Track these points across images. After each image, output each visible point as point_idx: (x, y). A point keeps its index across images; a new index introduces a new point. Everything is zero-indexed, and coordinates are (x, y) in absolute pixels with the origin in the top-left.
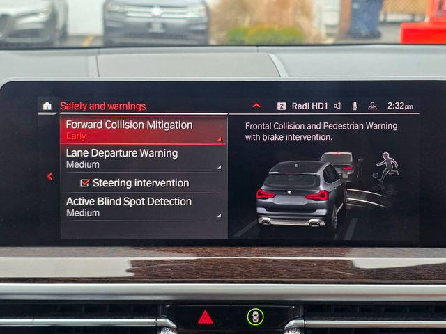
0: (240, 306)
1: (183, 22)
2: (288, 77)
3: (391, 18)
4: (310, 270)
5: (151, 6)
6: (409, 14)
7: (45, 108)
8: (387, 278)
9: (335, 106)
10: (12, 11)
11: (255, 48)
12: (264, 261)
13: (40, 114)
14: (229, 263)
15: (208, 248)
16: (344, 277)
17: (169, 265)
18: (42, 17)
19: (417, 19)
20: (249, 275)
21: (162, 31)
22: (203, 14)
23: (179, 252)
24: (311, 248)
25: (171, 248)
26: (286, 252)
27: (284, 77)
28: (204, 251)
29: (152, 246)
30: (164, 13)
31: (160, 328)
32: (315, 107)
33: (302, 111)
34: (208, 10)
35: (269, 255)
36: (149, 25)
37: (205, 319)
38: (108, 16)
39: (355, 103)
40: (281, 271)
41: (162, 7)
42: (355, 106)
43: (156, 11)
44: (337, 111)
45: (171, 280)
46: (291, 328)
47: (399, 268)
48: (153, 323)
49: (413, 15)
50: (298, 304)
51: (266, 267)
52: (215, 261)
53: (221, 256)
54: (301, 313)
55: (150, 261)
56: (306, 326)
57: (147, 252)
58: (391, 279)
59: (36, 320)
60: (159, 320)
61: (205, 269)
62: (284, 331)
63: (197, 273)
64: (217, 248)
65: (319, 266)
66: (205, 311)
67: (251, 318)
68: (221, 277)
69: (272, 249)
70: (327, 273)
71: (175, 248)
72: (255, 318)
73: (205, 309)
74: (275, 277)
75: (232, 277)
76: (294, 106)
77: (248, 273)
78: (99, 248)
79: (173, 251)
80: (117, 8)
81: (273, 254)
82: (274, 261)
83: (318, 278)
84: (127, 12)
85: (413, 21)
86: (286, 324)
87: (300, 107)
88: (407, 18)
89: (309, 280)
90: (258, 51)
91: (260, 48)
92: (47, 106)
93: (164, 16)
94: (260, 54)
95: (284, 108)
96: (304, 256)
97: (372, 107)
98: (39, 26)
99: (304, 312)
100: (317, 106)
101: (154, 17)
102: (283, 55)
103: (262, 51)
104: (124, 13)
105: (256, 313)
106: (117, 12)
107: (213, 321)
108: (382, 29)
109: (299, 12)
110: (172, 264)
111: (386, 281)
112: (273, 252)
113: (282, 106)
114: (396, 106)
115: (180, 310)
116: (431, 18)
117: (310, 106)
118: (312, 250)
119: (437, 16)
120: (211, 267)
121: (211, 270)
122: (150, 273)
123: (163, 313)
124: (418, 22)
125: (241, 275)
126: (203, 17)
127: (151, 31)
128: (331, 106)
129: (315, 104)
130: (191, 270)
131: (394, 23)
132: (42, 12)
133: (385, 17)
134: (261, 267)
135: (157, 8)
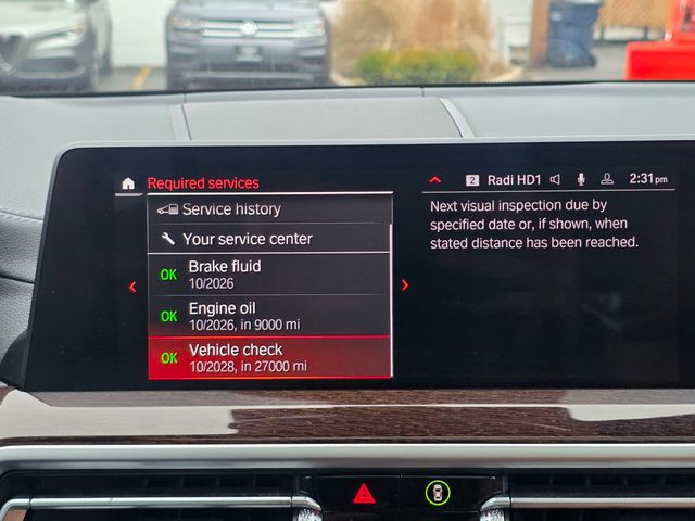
0: (415, 477)
1: (290, 44)
2: (473, 137)
3: (611, 34)
4: (518, 423)
5: (240, 21)
6: (639, 28)
7: (125, 187)
8: (632, 434)
9: (552, 179)
10: (26, 31)
11: (419, 89)
12: (448, 410)
13: (117, 195)
14: (397, 413)
15: (365, 392)
17: (310, 416)
18: (72, 39)
19: (652, 35)
20: (428, 431)
21: (257, 59)
22: (321, 32)
24: (519, 391)
25: (311, 392)
26: (482, 396)
27: (468, 137)
28: (360, 396)
30: (259, 30)
31: (296, 510)
32: (522, 182)
33: (503, 187)
34: (327, 25)
35: (456, 402)
36: (237, 50)
37: (364, 496)
38: (173, 37)
39: (581, 175)
40: (475, 425)
41: (256, 22)
42: (581, 179)
43: (248, 28)
44: (554, 186)
45: (312, 438)
46: (491, 510)
47: (651, 420)
48: (288, 503)
49: (646, 29)
50: (500, 473)
51: (452, 419)
52: (377, 410)
53: (386, 403)
54: (505, 487)
55: (281, 410)
56: (514, 506)
58: (638, 435)
59: (115, 500)
60: (294, 498)
62: (480, 514)
63: (351, 429)
64: (378, 392)
66: (364, 485)
67: (431, 495)
68: (387, 434)
69: (460, 392)
71: (317, 392)
72: (438, 495)
73: (363, 481)
74: (466, 433)
75: (403, 434)
76: (491, 179)
77: (426, 427)
78: (206, 393)
79: (314, 397)
80: (187, 24)
81: (461, 399)
82: (464, 409)
83: (530, 434)
84: (202, 29)
85: (645, 39)
86: (483, 503)
87: (500, 181)
88: (638, 34)
89: (517, 438)
90: (423, 95)
91: (425, 89)
92: (128, 184)
93: (260, 35)
94: (426, 98)
95: (477, 183)
96: (509, 402)
97: (607, 180)
98: (67, 54)
99: (509, 486)
100: (525, 179)
101: (245, 37)
102: (461, 101)
103: (430, 95)
104: (198, 31)
105: (439, 487)
106: (187, 30)
107: (375, 499)
108: (597, 53)
109: (468, 26)
110: (314, 416)
111: (631, 438)
113: (472, 180)
114: (642, 178)
115: (328, 484)
116: (673, 34)
117: (515, 180)
118: (519, 393)
119: (683, 30)
120: (371, 419)
121: (371, 424)
122: (282, 428)
123: (301, 488)
124: (653, 41)
125: (416, 431)
126: (319, 37)
127: (241, 59)
128: (545, 180)
129: (522, 177)
130: (342, 423)
131: (616, 42)
132: (71, 31)
133: (602, 33)
134: (445, 419)
135: (248, 24)
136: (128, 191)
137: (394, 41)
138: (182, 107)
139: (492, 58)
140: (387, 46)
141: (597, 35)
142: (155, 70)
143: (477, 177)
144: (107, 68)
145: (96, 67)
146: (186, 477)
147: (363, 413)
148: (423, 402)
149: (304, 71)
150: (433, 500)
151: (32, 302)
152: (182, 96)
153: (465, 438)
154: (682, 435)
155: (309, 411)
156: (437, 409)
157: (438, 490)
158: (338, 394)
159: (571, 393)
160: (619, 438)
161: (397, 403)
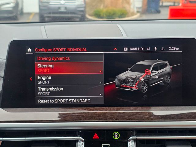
0: (109, 132)
1: (74, 7)
3: (165, 4)
4: (138, 116)
6: (172, 2)
8: (170, 119)
9: (148, 49)
11: (111, 22)
12: (119, 113)
14: (105, 113)
15: (96, 108)
16: (152, 119)
17: (81, 115)
18: (12, 5)
19: (176, 4)
20: (113, 118)
21: (65, 11)
22: (83, 3)
24: (138, 107)
25: (81, 108)
27: (125, 37)
28: (95, 109)
29: (73, 107)
30: (66, 3)
31: (77, 141)
32: (139, 49)
33: (134, 51)
34: (85, 1)
35: (121, 110)
36: (59, 8)
37: (96, 137)
38: (41, 4)
39: (156, 48)
40: (126, 117)
42: (156, 49)
43: (62, 2)
44: (148, 51)
45: (82, 121)
46: (131, 140)
47: (174, 115)
48: (75, 139)
49: (174, 3)
50: (133, 130)
51: (120, 115)
52: (100, 113)
54: (135, 134)
56: (137, 139)
57: (72, 110)
59: (27, 138)
60: (77, 137)
61: (95, 116)
62: (128, 141)
63: (92, 118)
64: (100, 108)
65: (142, 114)
66: (96, 134)
67: (114, 136)
68: (102, 119)
69: (122, 108)
70: (145, 117)
71: (83, 108)
72: (116, 136)
73: (96, 132)
74: (124, 119)
75: (107, 119)
76: (131, 49)
79: (82, 109)
81: (123, 110)
82: (123, 112)
84: (49, 2)
85: (174, 5)
86: (129, 138)
87: (133, 49)
88: (172, 4)
89: (138, 120)
90: (112, 23)
93: (66, 4)
94: (113, 24)
96: (136, 110)
97: (163, 49)
99: (136, 133)
100: (140, 49)
101: (62, 4)
102: (123, 25)
106: (45, 2)
107: (99, 137)
108: (161, 9)
109: (124, 2)
112: (123, 109)
113: (126, 49)
115: (86, 134)
116: (182, 4)
118: (139, 108)
119: (185, 3)
121: (97, 116)
122: (73, 118)
123: (79, 134)
124: (176, 6)
125: (110, 118)
126: (83, 4)
127: (60, 11)
128: (146, 49)
129: (139, 48)
130: (90, 117)
131: (166, 6)
132: (12, 3)
133: (162, 4)
134: (118, 115)
136: (30, 52)
137: (104, 6)
138: (44, 27)
139: (131, 11)
140: (102, 7)
141: (161, 4)
142: (36, 14)
143: (127, 48)
144: (22, 13)
145: (19, 13)
146: (47, 132)
147: (96, 114)
149: (79, 14)
150: (115, 138)
151: (3, 83)
152: (44, 23)
153: (124, 120)
155: (81, 113)
157: (116, 135)
159: (153, 108)
160: (166, 120)
161: (105, 111)
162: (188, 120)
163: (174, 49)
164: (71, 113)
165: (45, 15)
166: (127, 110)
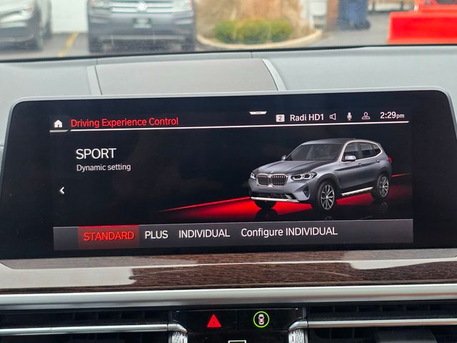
0: (247, 310)
1: (169, 16)
2: (285, 90)
3: (379, 7)
4: (312, 273)
5: (136, 2)
6: (397, 2)
8: (384, 279)
9: (331, 117)
11: (249, 53)
12: (267, 266)
13: (51, 131)
14: (234, 268)
16: (344, 279)
18: (25, 15)
19: (406, 7)
20: (254, 280)
21: (148, 27)
22: (189, 8)
23: (187, 259)
24: (312, 253)
25: (180, 256)
27: (282, 90)
28: (211, 258)
29: (160, 254)
30: (149, 8)
31: (170, 333)
33: (300, 122)
34: (193, 3)
35: (272, 260)
36: (135, 21)
37: (214, 323)
38: (92, 12)
39: (349, 114)
40: (284, 275)
41: (147, 2)
42: (349, 116)
43: (142, 7)
44: (332, 121)
46: (295, 329)
48: (165, 328)
49: (402, 4)
50: (301, 306)
51: (270, 271)
52: (222, 267)
54: (304, 314)
55: (160, 268)
56: (310, 327)
58: (388, 279)
59: (54, 329)
60: (170, 325)
62: (289, 332)
63: (205, 279)
64: (223, 255)
65: (319, 269)
66: (214, 316)
67: (257, 321)
68: (228, 283)
69: (275, 254)
70: (328, 275)
71: (183, 256)
72: (261, 320)
73: (213, 313)
74: (278, 281)
75: (238, 282)
76: (292, 117)
78: (111, 258)
79: (182, 259)
80: (101, 4)
82: (278, 266)
83: (320, 281)
84: (111, 7)
85: (402, 10)
86: (291, 325)
87: (298, 119)
88: (397, 6)
89: (311, 283)
90: (252, 57)
91: (253, 53)
92: (58, 124)
93: (149, 11)
94: (253, 59)
96: (306, 260)
97: (366, 116)
98: (22, 24)
99: (307, 314)
100: (314, 117)
103: (257, 57)
104: (108, 9)
106: (101, 8)
107: (221, 324)
108: (370, 19)
109: (286, 3)
110: (181, 271)
111: (384, 282)
112: (277, 257)
113: (280, 118)
114: (388, 115)
115: (191, 316)
116: (420, 6)
117: (308, 118)
118: (313, 254)
119: (426, 3)
120: (218, 273)
121: (218, 276)
122: (160, 280)
123: (174, 319)
124: (407, 11)
125: (247, 280)
126: (188, 11)
127: (137, 26)
128: (326, 117)
129: (311, 116)
130: (199, 276)
131: (383, 12)
132: (24, 10)
133: (374, 6)
134: (265, 271)
135: (141, 4)
136: (58, 129)
137: (237, 15)
138: (95, 68)
140: (233, 17)
141: (370, 7)
142: (81, 35)
143: (283, 116)
144: (48, 35)
145: (41, 33)
146: (100, 313)
147: (213, 269)
148: (251, 261)
149: (180, 35)
150: (258, 324)
152: (95, 60)
153: (278, 284)
154: (416, 279)
155: (179, 268)
156: (260, 266)
157: (261, 318)
158: (197, 257)
160: (376, 282)
161: (234, 262)
162: (428, 281)
163: (391, 116)
164: (155, 269)
165: (102, 38)
166: (285, 260)
